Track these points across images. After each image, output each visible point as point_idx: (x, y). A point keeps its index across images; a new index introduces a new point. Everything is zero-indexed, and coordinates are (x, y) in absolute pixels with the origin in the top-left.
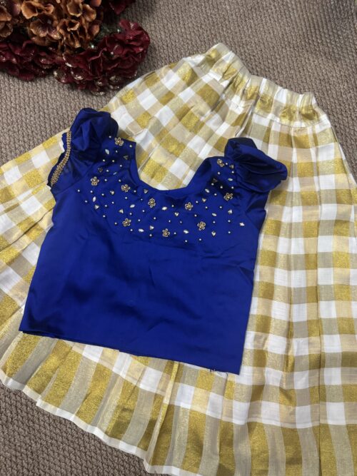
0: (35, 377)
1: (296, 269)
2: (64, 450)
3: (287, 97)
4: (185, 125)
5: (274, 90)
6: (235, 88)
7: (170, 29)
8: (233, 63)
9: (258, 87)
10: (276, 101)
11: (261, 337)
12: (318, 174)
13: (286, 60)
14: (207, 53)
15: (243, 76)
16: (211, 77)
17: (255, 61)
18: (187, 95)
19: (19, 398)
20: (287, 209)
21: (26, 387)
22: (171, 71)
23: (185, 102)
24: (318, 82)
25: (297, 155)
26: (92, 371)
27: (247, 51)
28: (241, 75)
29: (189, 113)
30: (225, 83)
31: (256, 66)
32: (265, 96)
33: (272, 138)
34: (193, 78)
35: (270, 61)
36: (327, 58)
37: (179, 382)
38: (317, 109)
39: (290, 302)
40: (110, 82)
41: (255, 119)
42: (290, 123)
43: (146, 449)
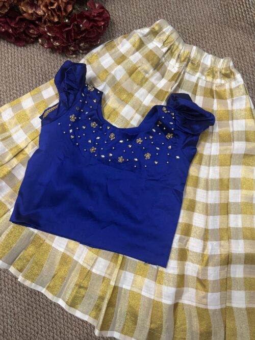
0: (18, 260)
1: (212, 190)
2: (37, 314)
3: (211, 60)
4: (133, 80)
5: (202, 55)
6: (172, 54)
7: (126, 9)
8: (172, 34)
9: (190, 53)
10: (203, 63)
11: (184, 239)
12: (232, 119)
13: (212, 33)
14: (152, 26)
15: (179, 44)
16: (154, 44)
17: (189, 33)
18: (136, 58)
19: (6, 275)
20: (207, 145)
21: (12, 267)
22: (125, 40)
23: (134, 63)
24: (236, 49)
25: (217, 105)
26: (59, 258)
27: (183, 26)
28: (177, 44)
29: (137, 71)
30: (165, 50)
31: (189, 37)
32: (195, 59)
33: (199, 91)
34: (141, 45)
35: (199, 34)
36: (243, 31)
37: (123, 270)
38: (234, 70)
39: (207, 214)
40: (80, 47)
41: (187, 76)
42: (213, 80)
43: (96, 317)
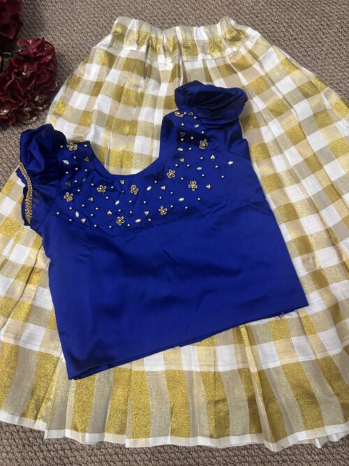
0: (110, 419)
1: (304, 178)
3: (206, 32)
4: (126, 103)
5: (191, 33)
6: (154, 49)
7: (67, 32)
8: (140, 27)
9: (176, 37)
10: (198, 41)
11: (308, 259)
12: (273, 84)
13: (186, 5)
14: (112, 31)
15: (156, 34)
16: (127, 50)
17: (159, 20)
18: (114, 76)
19: (104, 451)
20: (263, 129)
21: (106, 434)
22: (88, 65)
23: (116, 83)
24: (226, 8)
25: (244, 78)
26: (164, 382)
27: (147, 15)
28: (153, 35)
29: (124, 90)
30: (143, 49)
32: (185, 40)
33: (212, 75)
34: (111, 60)
35: (173, 13)
37: (255, 344)
38: (240, 27)
39: (317, 211)
41: (188, 66)
42: (222, 55)
43: (259, 430)
